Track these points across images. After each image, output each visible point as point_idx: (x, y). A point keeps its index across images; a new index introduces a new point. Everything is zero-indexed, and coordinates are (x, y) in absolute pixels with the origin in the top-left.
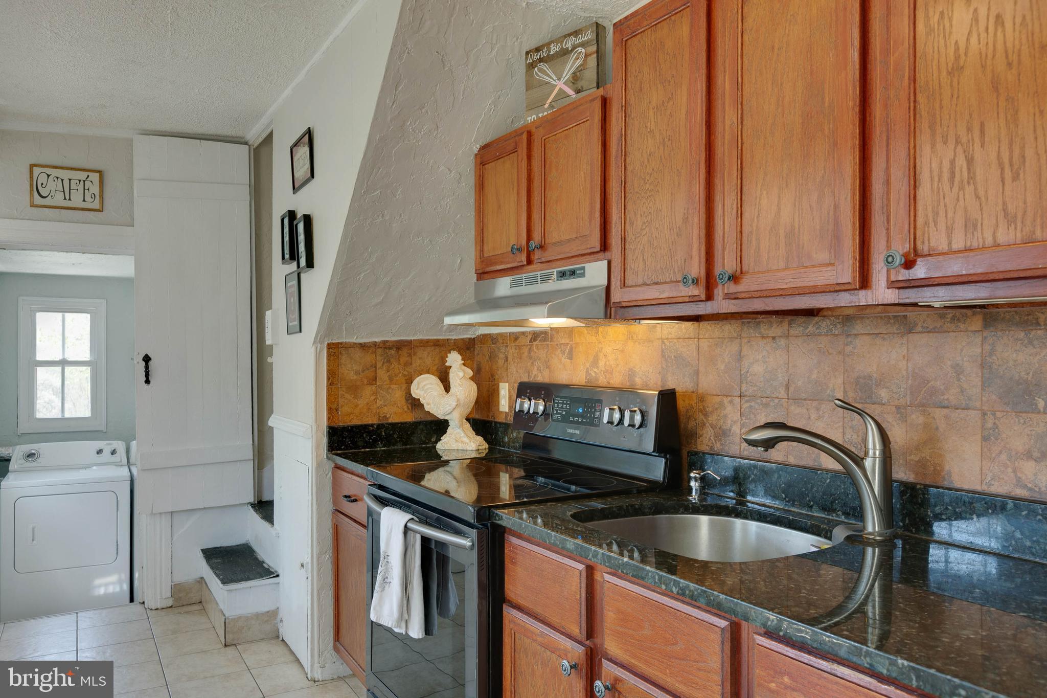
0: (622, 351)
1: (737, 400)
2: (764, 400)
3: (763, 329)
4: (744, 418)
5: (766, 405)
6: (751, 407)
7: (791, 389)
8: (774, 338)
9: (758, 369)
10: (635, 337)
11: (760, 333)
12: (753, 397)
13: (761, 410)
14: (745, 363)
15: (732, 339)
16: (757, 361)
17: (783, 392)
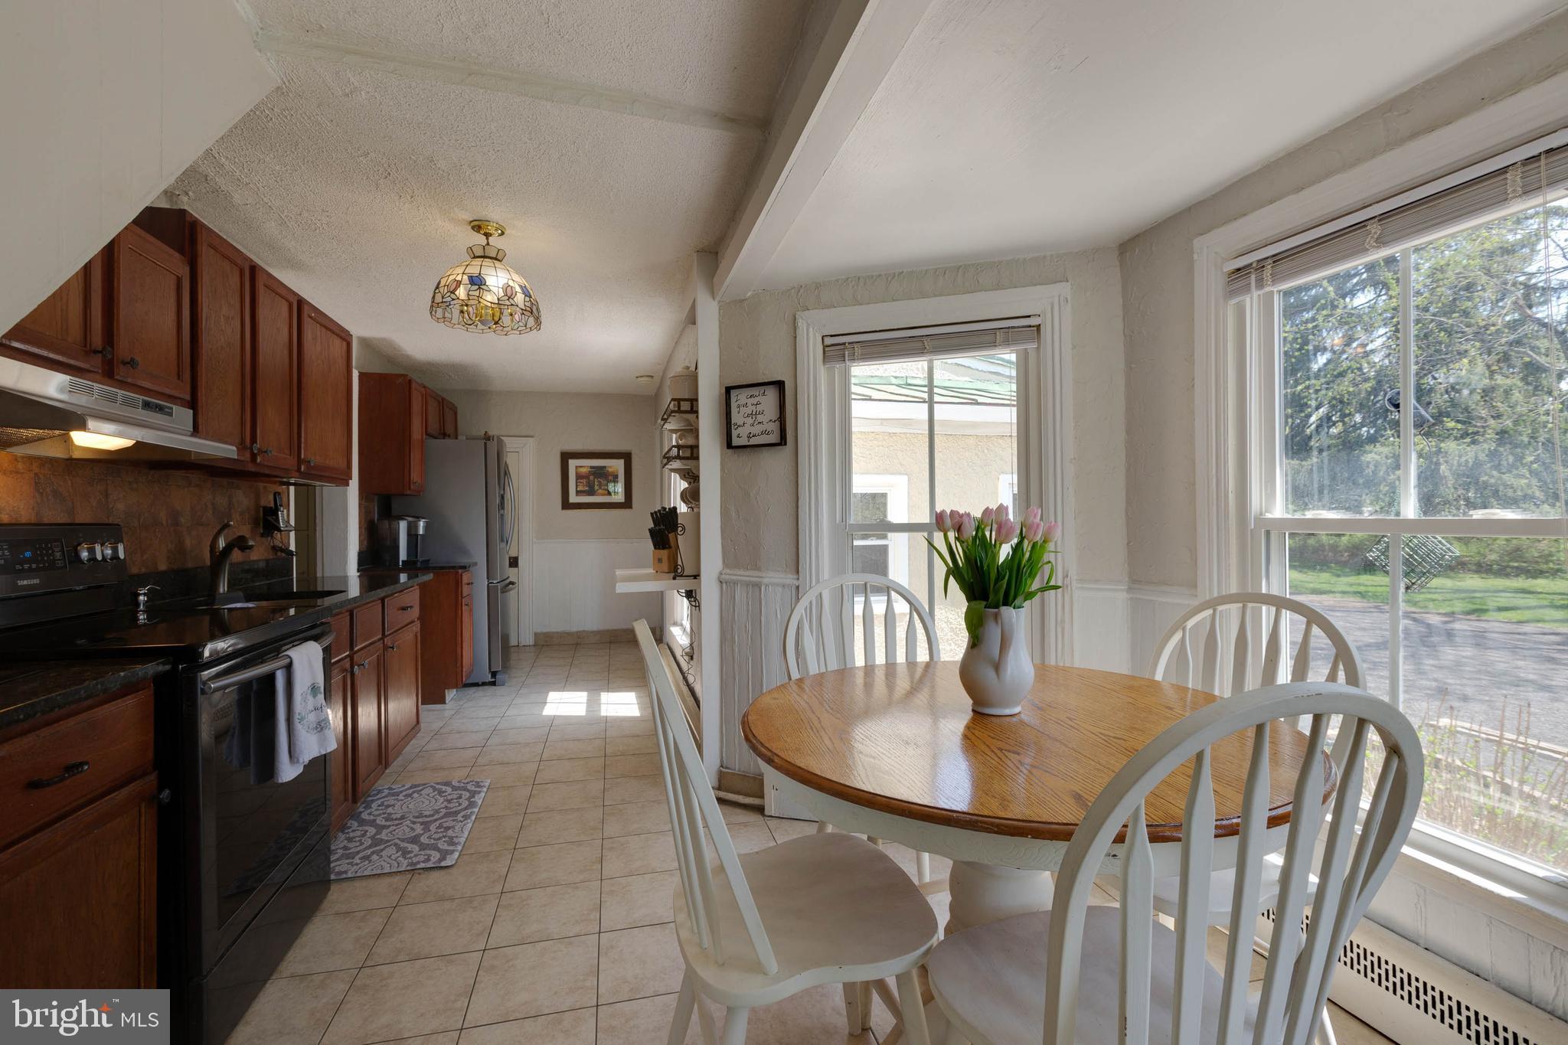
7: (142, 520)
14: (111, 501)
15: (101, 479)
17: (136, 522)
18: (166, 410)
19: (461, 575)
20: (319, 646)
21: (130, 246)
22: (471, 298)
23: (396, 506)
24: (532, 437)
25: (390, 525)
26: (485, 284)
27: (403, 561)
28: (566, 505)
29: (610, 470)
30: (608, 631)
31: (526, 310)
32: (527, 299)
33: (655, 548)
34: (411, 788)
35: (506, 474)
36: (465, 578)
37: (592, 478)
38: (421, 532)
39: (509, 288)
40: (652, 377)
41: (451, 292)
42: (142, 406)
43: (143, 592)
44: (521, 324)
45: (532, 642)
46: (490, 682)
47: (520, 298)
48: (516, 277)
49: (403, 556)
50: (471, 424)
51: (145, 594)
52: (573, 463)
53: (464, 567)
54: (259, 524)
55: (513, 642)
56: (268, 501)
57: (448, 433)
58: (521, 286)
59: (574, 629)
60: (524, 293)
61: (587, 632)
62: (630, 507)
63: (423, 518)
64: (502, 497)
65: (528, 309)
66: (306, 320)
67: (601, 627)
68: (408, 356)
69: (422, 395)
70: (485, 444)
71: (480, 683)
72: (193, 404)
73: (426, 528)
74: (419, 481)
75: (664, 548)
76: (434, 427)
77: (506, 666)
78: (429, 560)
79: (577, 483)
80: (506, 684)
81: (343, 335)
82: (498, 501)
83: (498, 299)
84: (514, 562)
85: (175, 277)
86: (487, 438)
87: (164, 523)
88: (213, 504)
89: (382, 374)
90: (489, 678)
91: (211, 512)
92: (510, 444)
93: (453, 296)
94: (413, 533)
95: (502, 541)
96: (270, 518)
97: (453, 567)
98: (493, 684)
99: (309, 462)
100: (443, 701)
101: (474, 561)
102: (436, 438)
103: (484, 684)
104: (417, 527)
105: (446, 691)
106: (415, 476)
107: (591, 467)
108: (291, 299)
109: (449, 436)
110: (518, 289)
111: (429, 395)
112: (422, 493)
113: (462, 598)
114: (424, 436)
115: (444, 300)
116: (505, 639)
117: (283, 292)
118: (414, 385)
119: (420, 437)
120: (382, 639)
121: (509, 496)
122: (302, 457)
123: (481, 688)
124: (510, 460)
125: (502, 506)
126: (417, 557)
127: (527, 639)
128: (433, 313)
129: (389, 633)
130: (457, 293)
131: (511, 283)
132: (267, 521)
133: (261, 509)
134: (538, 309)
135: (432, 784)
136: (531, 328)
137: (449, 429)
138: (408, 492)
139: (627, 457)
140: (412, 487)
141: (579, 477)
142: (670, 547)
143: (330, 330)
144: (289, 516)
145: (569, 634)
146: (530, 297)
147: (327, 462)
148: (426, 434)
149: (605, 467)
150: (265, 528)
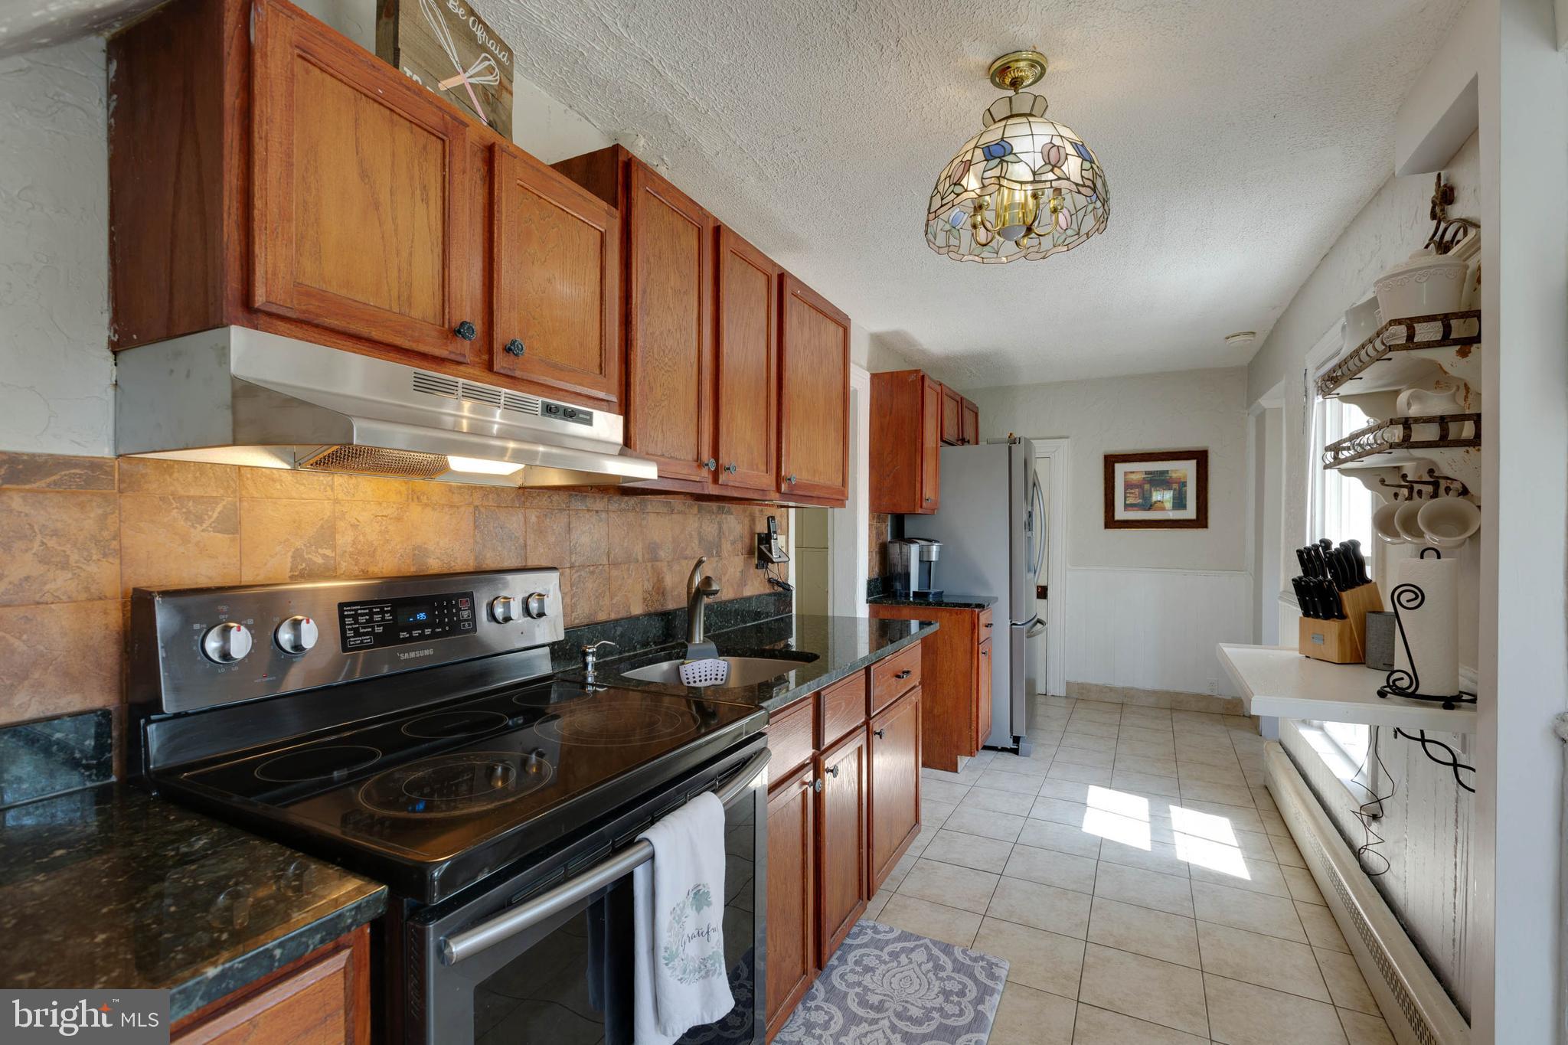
0: (399, 519)
1: (568, 570)
2: (592, 568)
3: (589, 502)
4: (574, 588)
5: (592, 573)
6: (579, 576)
7: (612, 556)
8: (597, 512)
9: (585, 539)
10: (424, 499)
11: (586, 506)
12: (583, 566)
13: (589, 577)
14: (574, 535)
15: (561, 510)
16: (584, 532)
17: (605, 559)
18: (581, 416)
19: (978, 615)
20: (719, 801)
21: (519, 181)
22: (986, 182)
23: (910, 530)
24: (1067, 438)
25: (901, 549)
26: (1011, 153)
27: (914, 592)
28: (1111, 522)
29: (1174, 475)
30: (1167, 693)
31: (1084, 186)
32: (1087, 165)
33: (1306, 614)
34: (899, 939)
35: (1034, 485)
36: (984, 618)
37: (1147, 486)
38: (934, 558)
39: (1054, 151)
40: (1253, 333)
41: (955, 184)
42: (542, 411)
43: (591, 650)
44: (1069, 232)
45: (1063, 694)
46: (1011, 748)
47: (1073, 166)
48: (1066, 132)
49: (914, 586)
50: (993, 426)
51: (593, 654)
52: (1120, 469)
53: (981, 606)
54: (754, 554)
55: (1040, 689)
56: (761, 528)
57: (967, 437)
58: (1074, 144)
59: (1119, 683)
60: (1080, 155)
61: (1137, 689)
62: (1205, 526)
63: (936, 541)
64: (1030, 515)
65: (1088, 183)
66: (788, 298)
67: (1157, 687)
68: (923, 352)
69: (938, 394)
70: (1010, 448)
71: (999, 748)
72: (625, 408)
73: (940, 553)
74: (933, 498)
75: (1327, 617)
76: (951, 433)
77: (1031, 724)
78: (943, 592)
79: (1125, 493)
80: (1032, 755)
81: (837, 317)
82: (1025, 517)
83: (1034, 173)
84: (1042, 593)
85: (598, 233)
86: (1013, 441)
87: (640, 558)
88: (699, 533)
89: (892, 373)
90: (1010, 744)
91: (697, 543)
92: (1040, 447)
93: (958, 189)
94: (925, 559)
95: (1029, 570)
96: (762, 547)
97: (968, 605)
98: (1015, 751)
99: (790, 479)
100: (954, 769)
101: (995, 595)
102: (953, 445)
103: (1004, 750)
104: (929, 552)
105: (958, 757)
106: (928, 492)
107: (1147, 473)
108: (769, 271)
109: (968, 442)
110: (1070, 149)
111: (943, 392)
112: (936, 511)
113: (979, 644)
114: (940, 443)
115: (944, 202)
116: (1031, 684)
117: (759, 262)
118: (927, 383)
119: (934, 446)
120: (867, 723)
121: (1038, 511)
122: (783, 473)
123: (1000, 753)
124: (1040, 467)
125: (1029, 526)
126: (929, 588)
127: (1057, 688)
128: (930, 236)
129: (875, 713)
130: (964, 182)
131: (1057, 141)
132: (761, 550)
133: (756, 536)
134: (1104, 184)
135: (927, 941)
136: (1087, 234)
137: (969, 434)
138: (920, 511)
139: (1201, 458)
140: (924, 504)
141: (1128, 486)
142: (1342, 616)
143: (821, 312)
144: (786, 543)
145: (1111, 689)
146: (1092, 162)
147: (817, 479)
148: (942, 440)
149: (1167, 472)
150: (759, 558)
